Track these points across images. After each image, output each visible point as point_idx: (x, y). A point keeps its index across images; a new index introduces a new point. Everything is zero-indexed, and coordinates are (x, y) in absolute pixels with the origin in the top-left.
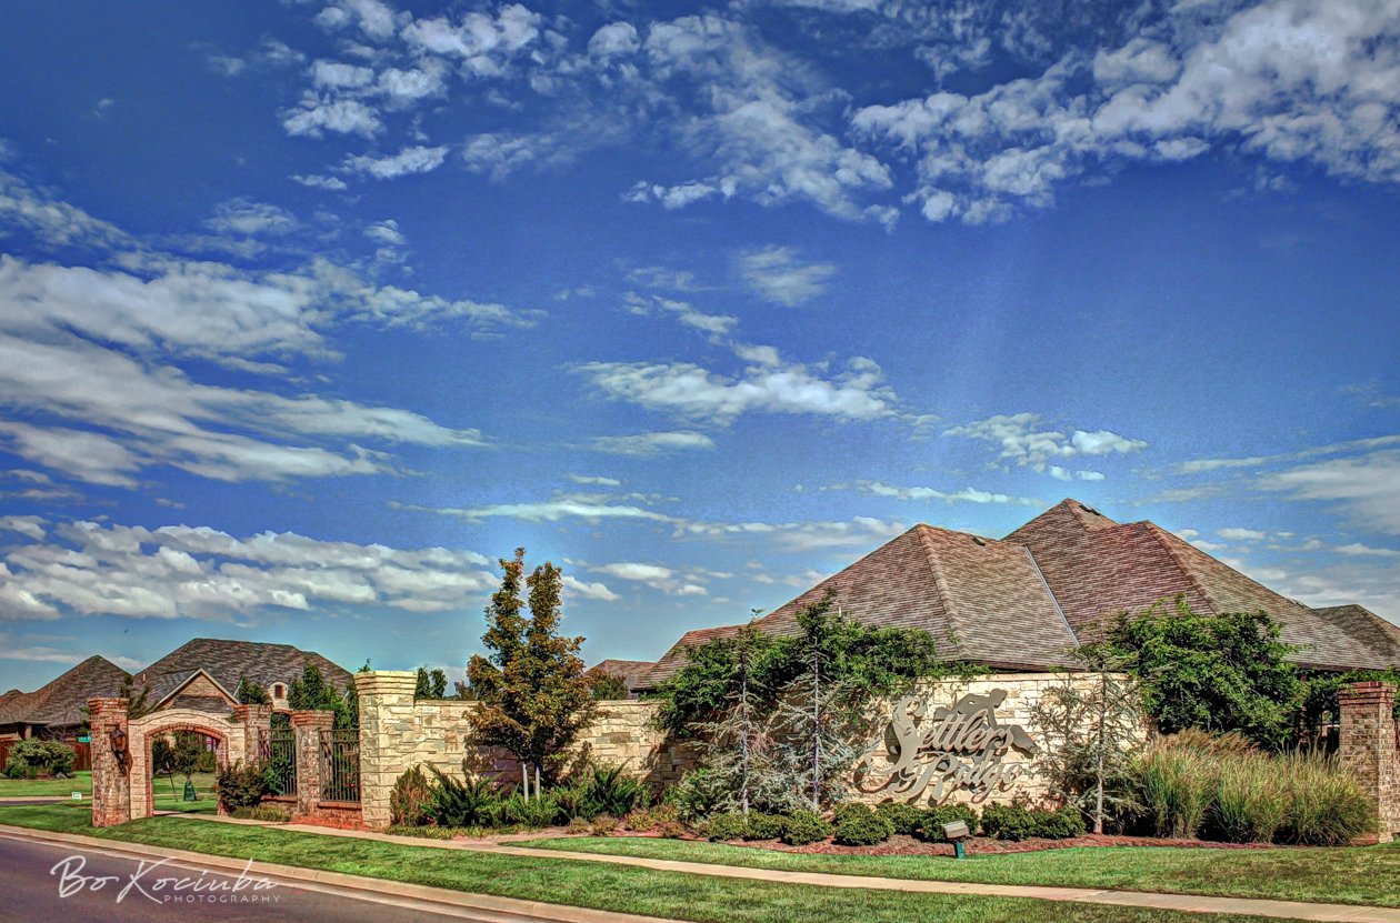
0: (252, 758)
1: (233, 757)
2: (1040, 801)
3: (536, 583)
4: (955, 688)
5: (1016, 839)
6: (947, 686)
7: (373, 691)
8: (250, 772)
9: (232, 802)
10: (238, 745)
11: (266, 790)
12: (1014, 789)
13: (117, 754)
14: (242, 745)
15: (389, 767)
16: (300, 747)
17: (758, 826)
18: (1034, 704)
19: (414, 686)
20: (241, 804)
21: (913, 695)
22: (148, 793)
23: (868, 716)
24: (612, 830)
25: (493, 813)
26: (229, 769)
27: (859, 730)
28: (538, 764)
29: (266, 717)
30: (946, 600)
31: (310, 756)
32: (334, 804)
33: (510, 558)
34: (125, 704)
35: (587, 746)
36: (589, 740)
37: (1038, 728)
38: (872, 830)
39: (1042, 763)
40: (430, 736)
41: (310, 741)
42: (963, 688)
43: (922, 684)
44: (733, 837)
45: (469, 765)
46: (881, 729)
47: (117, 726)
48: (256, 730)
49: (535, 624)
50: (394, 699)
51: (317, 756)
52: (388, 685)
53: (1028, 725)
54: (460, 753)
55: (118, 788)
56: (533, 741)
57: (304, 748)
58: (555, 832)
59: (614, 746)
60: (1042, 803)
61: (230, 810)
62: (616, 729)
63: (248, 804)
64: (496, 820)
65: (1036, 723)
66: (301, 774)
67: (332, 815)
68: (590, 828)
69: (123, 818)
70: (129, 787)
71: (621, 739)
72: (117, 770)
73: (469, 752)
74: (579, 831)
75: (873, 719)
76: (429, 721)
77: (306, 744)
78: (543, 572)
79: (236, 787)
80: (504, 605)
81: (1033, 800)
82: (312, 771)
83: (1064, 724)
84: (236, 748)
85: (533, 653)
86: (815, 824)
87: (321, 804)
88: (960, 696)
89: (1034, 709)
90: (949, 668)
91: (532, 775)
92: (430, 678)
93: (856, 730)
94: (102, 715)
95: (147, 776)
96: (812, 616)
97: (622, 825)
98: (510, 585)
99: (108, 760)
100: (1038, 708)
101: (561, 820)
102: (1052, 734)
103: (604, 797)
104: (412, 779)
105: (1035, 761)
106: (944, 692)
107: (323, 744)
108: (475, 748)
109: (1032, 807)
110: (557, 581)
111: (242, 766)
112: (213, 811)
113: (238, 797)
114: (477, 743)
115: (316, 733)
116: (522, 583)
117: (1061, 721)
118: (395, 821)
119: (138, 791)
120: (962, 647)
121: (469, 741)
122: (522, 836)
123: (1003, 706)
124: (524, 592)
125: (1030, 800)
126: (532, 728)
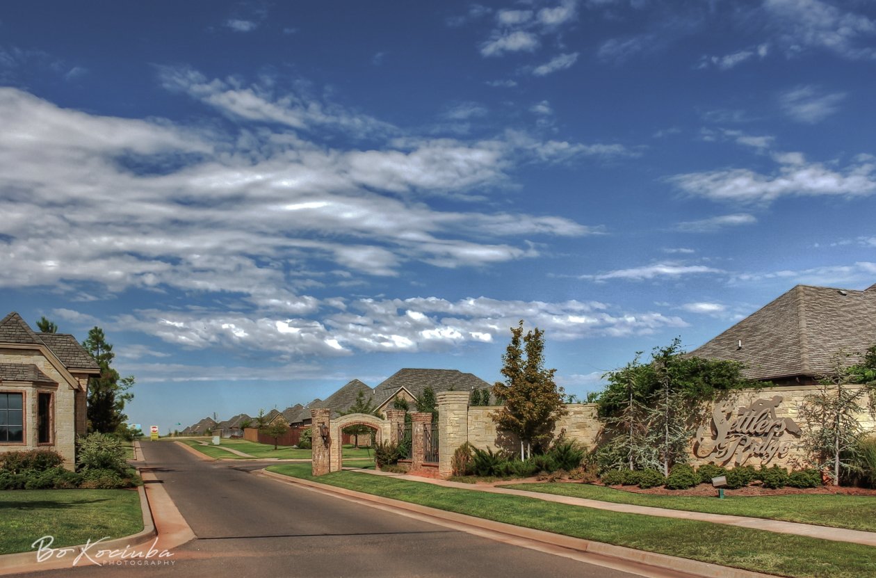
0: (394, 438)
1: (384, 438)
2: (805, 464)
3: (529, 340)
4: (751, 395)
5: (773, 488)
6: (746, 394)
7: (444, 402)
8: (392, 447)
9: (383, 462)
10: (387, 432)
11: (400, 457)
12: (788, 457)
13: (323, 437)
14: (389, 432)
15: (453, 444)
16: (414, 433)
17: (628, 477)
18: (801, 405)
19: (468, 399)
20: (387, 464)
21: (726, 400)
22: (339, 458)
23: (702, 413)
24: (559, 479)
25: (501, 468)
26: (381, 444)
27: (696, 419)
28: (530, 441)
29: (402, 416)
30: (802, 334)
31: (419, 438)
32: (429, 464)
33: (516, 327)
34: (328, 411)
35: (563, 431)
36: (564, 427)
37: (804, 420)
38: (683, 480)
39: (806, 441)
40: (477, 426)
41: (418, 430)
42: (756, 395)
43: (732, 395)
44: (617, 483)
45: (498, 442)
46: (709, 420)
47: (323, 423)
48: (396, 424)
49: (528, 363)
50: (456, 406)
51: (422, 438)
52: (453, 399)
53: (797, 417)
54: (494, 435)
55: (324, 456)
56: (525, 428)
57: (416, 434)
58: (532, 480)
59: (578, 430)
60: (806, 466)
61: (381, 466)
62: (580, 420)
63: (391, 464)
64: (503, 472)
65: (802, 417)
66: (414, 448)
67: (428, 470)
68: (549, 478)
69: (326, 471)
70: (329, 455)
71: (581, 426)
72: (323, 446)
73: (499, 435)
74: (543, 479)
75: (705, 414)
76: (476, 418)
77: (417, 431)
78: (533, 333)
79: (385, 454)
80: (513, 355)
81: (801, 464)
82: (419, 445)
83: (822, 416)
84: (386, 434)
85: (527, 379)
86: (655, 477)
87: (424, 464)
88: (754, 400)
89: (801, 408)
90: (749, 384)
91: (526, 447)
92: (481, 394)
93: (695, 421)
94: (316, 417)
95: (339, 449)
96: (665, 356)
97: (566, 477)
98: (515, 342)
99: (319, 441)
100: (804, 407)
101: (534, 473)
102: (813, 423)
103: (562, 459)
104: (464, 450)
105: (802, 439)
106: (743, 399)
107: (425, 430)
108: (502, 432)
109: (800, 468)
110: (541, 338)
111: (389, 443)
112: (373, 467)
113: (385, 460)
114: (503, 430)
115: (422, 425)
116: (521, 339)
117: (820, 415)
118: (454, 474)
119: (334, 457)
120: (804, 365)
121: (498, 429)
122: (514, 482)
123: (780, 407)
124: (523, 346)
125: (798, 464)
126: (525, 421)
